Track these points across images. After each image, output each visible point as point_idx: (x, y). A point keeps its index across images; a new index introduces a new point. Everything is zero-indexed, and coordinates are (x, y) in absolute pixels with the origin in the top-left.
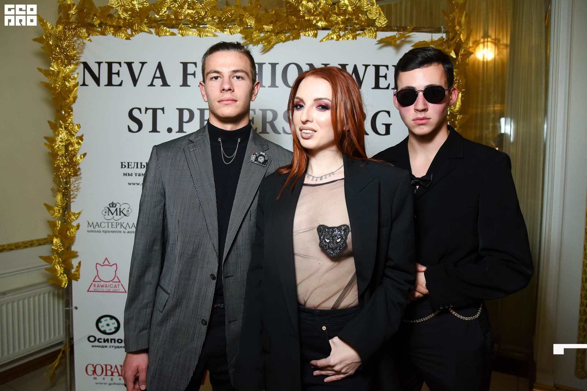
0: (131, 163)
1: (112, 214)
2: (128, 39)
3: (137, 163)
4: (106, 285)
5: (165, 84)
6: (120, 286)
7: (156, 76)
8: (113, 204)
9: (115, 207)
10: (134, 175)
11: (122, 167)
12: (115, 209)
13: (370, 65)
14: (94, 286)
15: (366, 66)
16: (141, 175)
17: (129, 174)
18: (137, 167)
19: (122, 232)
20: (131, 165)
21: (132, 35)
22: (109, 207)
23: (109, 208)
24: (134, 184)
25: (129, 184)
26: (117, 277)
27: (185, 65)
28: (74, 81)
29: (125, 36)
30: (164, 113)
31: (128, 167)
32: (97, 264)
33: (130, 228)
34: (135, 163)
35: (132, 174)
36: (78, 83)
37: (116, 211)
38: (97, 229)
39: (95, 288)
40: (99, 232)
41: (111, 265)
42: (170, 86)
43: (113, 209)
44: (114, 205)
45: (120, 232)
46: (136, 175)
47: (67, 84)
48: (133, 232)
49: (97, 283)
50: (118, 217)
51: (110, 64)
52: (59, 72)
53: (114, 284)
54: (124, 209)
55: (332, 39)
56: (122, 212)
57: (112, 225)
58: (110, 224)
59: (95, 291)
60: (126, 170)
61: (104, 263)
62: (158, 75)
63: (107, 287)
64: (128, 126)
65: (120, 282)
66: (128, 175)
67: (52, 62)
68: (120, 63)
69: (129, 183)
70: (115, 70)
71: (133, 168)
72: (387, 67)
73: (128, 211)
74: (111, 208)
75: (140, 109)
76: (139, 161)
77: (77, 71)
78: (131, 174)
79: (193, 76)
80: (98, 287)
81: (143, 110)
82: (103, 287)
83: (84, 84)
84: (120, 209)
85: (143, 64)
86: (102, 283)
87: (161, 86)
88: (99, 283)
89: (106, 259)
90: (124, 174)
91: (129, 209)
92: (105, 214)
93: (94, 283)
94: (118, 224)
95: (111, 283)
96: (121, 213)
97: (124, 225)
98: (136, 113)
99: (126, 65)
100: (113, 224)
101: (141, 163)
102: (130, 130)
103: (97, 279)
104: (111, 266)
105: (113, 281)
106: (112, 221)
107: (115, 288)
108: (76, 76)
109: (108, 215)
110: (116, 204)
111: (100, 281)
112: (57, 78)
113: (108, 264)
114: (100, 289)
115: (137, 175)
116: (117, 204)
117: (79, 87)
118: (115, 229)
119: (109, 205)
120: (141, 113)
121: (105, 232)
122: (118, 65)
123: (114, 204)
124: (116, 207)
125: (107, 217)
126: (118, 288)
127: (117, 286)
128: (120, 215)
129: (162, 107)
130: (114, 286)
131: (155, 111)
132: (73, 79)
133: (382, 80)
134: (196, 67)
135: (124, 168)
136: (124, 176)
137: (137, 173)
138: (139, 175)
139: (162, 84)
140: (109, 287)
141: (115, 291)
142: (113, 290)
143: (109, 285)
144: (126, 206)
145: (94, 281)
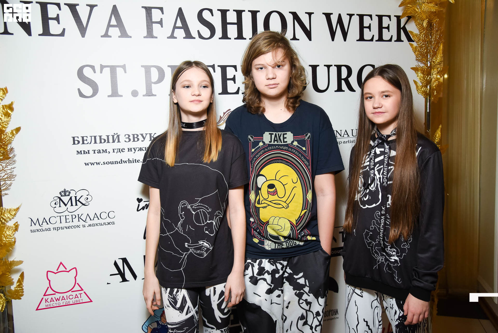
0: (87, 137)
1: (66, 205)
3: (95, 137)
4: (63, 297)
6: (84, 295)
7: (112, 23)
9: (69, 195)
10: (91, 152)
11: (74, 144)
12: (69, 197)
16: (101, 151)
17: (84, 151)
18: (95, 142)
19: (81, 226)
20: (86, 140)
22: (60, 196)
23: (59, 198)
25: (86, 165)
26: (78, 284)
27: (148, 10)
31: (83, 143)
32: (48, 272)
33: (91, 220)
34: (91, 137)
35: (89, 151)
37: (70, 200)
38: (45, 226)
39: (47, 303)
40: (49, 230)
41: (68, 270)
43: (66, 199)
44: (67, 194)
45: (78, 226)
46: (94, 153)
48: (95, 225)
49: (50, 297)
50: (74, 208)
53: (74, 294)
54: (82, 196)
56: (79, 201)
57: (66, 219)
58: (63, 219)
60: (80, 147)
61: (57, 270)
62: (114, 22)
63: (65, 299)
65: (82, 290)
66: (84, 153)
68: (58, 5)
69: (85, 163)
71: (90, 143)
73: (87, 199)
74: (62, 198)
75: (93, 67)
76: (97, 134)
78: (87, 152)
80: (51, 301)
81: (98, 69)
82: (59, 300)
83: (6, 32)
84: (76, 197)
85: (92, 7)
86: (57, 296)
88: (53, 296)
89: (61, 263)
90: (78, 151)
91: (88, 197)
93: (46, 297)
94: (74, 217)
95: (70, 293)
96: (77, 202)
97: (84, 217)
100: (67, 217)
101: (100, 137)
102: (81, 95)
103: (50, 291)
104: (68, 272)
105: (72, 290)
106: (66, 213)
107: (77, 299)
109: (60, 206)
110: (70, 191)
111: (54, 293)
113: (65, 270)
114: (55, 303)
115: (96, 152)
116: (71, 191)
118: (71, 224)
119: (60, 193)
120: (95, 72)
121: (57, 229)
123: (67, 191)
124: (70, 195)
127: (79, 296)
128: (76, 205)
130: (74, 297)
131: (113, 69)
135: (77, 144)
136: (77, 154)
137: (96, 150)
138: (99, 152)
139: (120, 34)
140: (67, 299)
141: (76, 303)
142: (74, 302)
143: (67, 296)
144: (84, 193)
145: (45, 295)
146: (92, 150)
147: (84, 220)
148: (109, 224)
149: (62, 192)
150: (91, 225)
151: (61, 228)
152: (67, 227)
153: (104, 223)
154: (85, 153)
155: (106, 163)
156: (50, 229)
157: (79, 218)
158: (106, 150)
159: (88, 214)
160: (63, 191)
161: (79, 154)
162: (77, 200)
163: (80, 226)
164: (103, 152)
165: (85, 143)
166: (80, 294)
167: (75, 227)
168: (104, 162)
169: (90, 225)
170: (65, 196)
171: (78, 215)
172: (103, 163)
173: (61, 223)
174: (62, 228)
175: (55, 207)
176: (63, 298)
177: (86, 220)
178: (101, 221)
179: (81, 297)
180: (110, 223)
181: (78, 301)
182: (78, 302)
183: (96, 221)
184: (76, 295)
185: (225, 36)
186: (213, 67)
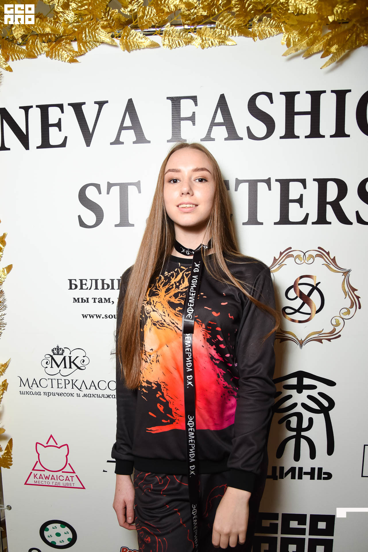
0: (86, 280)
1: (58, 366)
2: (73, 61)
3: (96, 281)
4: (53, 476)
5: (141, 138)
6: (75, 478)
7: (125, 125)
8: (58, 350)
9: (62, 354)
10: (91, 301)
11: (71, 288)
12: (62, 357)
14: (35, 476)
16: (103, 301)
17: (82, 299)
18: (96, 288)
19: (75, 395)
20: (86, 284)
21: (81, 54)
22: (52, 354)
23: (51, 356)
24: (91, 316)
25: (84, 317)
26: (69, 464)
27: (176, 101)
29: (68, 56)
30: (140, 192)
32: (37, 443)
33: (87, 389)
34: (92, 280)
35: (88, 299)
37: (63, 361)
38: (35, 389)
39: (36, 480)
41: (59, 446)
42: (149, 142)
43: (59, 359)
44: (61, 352)
45: (72, 395)
46: (95, 302)
48: (92, 396)
49: (39, 473)
50: (68, 371)
51: (44, 109)
53: (65, 475)
54: (77, 357)
56: (73, 362)
57: (58, 384)
58: (55, 383)
59: (35, 484)
60: (78, 293)
61: (47, 443)
62: (128, 122)
63: (54, 479)
64: (79, 217)
65: (74, 472)
66: (82, 302)
68: (61, 106)
69: (83, 315)
70: (52, 119)
71: (90, 289)
73: (84, 361)
74: (55, 357)
75: (98, 186)
76: (99, 277)
78: (86, 300)
79: (190, 123)
80: (40, 478)
81: (104, 189)
82: (48, 479)
83: (3, 147)
84: (70, 357)
85: (101, 104)
86: (47, 473)
87: (134, 143)
88: (42, 473)
89: (51, 436)
90: (74, 299)
91: (85, 358)
92: (46, 366)
93: (34, 472)
94: (67, 382)
95: (61, 473)
96: (72, 363)
97: (78, 384)
98: (91, 194)
99: (71, 108)
100: (60, 382)
101: (103, 280)
102: (82, 224)
103: (38, 467)
104: (59, 448)
105: (63, 470)
106: (58, 376)
107: (67, 481)
109: (52, 367)
110: (63, 349)
111: (44, 469)
113: (55, 445)
114: (44, 481)
115: (97, 301)
116: (65, 349)
118: (63, 391)
119: (53, 350)
120: (100, 193)
121: (48, 394)
122: (58, 109)
123: (60, 349)
124: (64, 354)
125: (49, 370)
126: (71, 482)
127: (70, 478)
128: (70, 367)
129: (136, 181)
130: (65, 478)
131: (124, 188)
134: (196, 105)
135: (75, 289)
136: (74, 302)
137: (96, 298)
138: (100, 301)
139: (135, 139)
140: (57, 480)
141: (66, 486)
142: (64, 484)
143: (57, 476)
144: (80, 353)
145: (33, 470)
146: (92, 298)
147: (79, 388)
148: (108, 396)
149: (54, 350)
150: (87, 395)
151: (52, 394)
152: (59, 394)
153: (103, 395)
154: (84, 301)
155: (108, 316)
156: (40, 393)
157: (73, 385)
158: (109, 299)
159: (83, 381)
160: (56, 349)
161: (76, 302)
162: (72, 361)
163: (73, 395)
164: (105, 302)
165: (83, 288)
166: (72, 477)
167: (68, 395)
168: (106, 315)
169: (85, 395)
170: (57, 355)
171: (72, 380)
172: (104, 317)
173: (52, 387)
174: (54, 395)
175: (47, 367)
176: (53, 478)
177: (80, 388)
178: (99, 392)
179: (72, 481)
180: (110, 396)
181: (69, 484)
182: (69, 486)
183: (93, 391)
184: (67, 477)
185: (290, 133)
186: (268, 182)
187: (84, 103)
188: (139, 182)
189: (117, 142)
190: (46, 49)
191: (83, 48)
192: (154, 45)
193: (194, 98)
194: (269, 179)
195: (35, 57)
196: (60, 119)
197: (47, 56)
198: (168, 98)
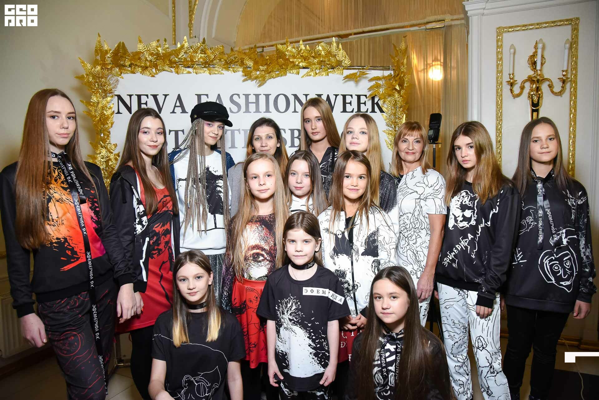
2: (153, 76)
5: (184, 111)
13: (339, 95)
15: (336, 96)
21: (156, 74)
27: (199, 96)
28: (110, 110)
29: (150, 74)
36: (114, 112)
47: (105, 112)
51: (139, 97)
52: (98, 103)
55: (310, 75)
62: (178, 104)
67: (92, 95)
68: (147, 96)
70: (143, 101)
72: (351, 96)
77: (113, 102)
83: (119, 112)
85: (166, 96)
87: (181, 113)
99: (152, 97)
108: (112, 106)
112: (97, 108)
117: (115, 115)
131: (176, 132)
132: (109, 109)
133: (348, 106)
139: (181, 111)
185: (247, 111)
186: (239, 130)
187: (158, 95)
188: (183, 130)
189: (173, 112)
190: (140, 71)
191: (158, 72)
192: (189, 73)
193: (207, 95)
194: (240, 129)
195: (134, 73)
196: (147, 101)
197: (141, 73)
198: (196, 95)
